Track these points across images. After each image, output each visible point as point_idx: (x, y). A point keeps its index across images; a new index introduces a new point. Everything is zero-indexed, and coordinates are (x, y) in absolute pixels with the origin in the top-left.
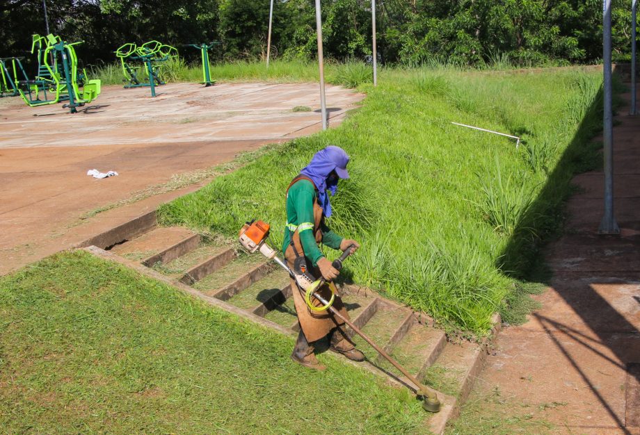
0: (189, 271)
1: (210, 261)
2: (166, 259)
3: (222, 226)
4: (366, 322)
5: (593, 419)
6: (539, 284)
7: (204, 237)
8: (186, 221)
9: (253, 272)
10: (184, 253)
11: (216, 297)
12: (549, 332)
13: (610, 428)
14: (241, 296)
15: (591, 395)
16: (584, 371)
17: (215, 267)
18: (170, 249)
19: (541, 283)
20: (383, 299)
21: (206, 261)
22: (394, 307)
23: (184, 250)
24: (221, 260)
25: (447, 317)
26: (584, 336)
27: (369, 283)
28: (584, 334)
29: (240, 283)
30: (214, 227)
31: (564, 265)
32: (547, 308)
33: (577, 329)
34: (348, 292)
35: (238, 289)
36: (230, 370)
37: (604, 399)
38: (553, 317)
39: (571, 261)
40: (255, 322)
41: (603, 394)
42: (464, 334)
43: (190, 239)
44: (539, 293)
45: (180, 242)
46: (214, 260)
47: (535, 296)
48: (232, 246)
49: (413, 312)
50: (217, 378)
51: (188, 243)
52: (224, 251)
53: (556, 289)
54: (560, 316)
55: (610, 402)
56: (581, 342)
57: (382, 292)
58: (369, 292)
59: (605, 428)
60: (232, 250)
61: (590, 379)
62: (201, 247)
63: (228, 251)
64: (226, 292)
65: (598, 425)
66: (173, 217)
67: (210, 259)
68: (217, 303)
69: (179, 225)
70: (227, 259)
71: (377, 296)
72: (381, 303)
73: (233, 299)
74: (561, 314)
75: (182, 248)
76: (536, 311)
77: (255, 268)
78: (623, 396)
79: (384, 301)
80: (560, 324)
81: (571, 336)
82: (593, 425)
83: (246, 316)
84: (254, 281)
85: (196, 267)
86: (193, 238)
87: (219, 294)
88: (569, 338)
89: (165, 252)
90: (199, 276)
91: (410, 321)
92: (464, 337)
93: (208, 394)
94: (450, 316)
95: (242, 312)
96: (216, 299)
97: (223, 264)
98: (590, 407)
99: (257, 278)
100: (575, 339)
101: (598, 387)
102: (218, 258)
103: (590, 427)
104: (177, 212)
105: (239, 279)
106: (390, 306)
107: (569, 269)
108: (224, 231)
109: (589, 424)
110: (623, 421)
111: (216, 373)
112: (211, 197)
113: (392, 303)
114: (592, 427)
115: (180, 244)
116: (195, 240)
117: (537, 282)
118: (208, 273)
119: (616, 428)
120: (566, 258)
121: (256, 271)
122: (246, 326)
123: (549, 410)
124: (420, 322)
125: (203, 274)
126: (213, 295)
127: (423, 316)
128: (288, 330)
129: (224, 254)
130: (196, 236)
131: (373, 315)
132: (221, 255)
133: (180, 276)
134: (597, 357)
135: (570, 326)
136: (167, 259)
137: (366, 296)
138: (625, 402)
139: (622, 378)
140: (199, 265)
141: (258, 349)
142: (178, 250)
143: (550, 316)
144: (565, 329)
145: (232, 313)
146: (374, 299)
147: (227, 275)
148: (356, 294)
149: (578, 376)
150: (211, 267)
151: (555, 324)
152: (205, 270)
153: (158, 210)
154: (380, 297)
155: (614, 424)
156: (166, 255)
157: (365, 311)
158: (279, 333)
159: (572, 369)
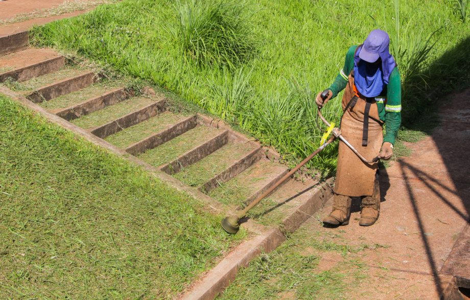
0: (39, 89)
1: (66, 82)
2: (22, 77)
3: (89, 51)
4: (211, 152)
5: (408, 264)
6: (419, 132)
7: (69, 60)
8: (57, 44)
9: (107, 95)
10: (45, 73)
11: (59, 115)
12: (405, 178)
13: (422, 273)
14: (88, 117)
15: (419, 242)
16: (423, 217)
17: (71, 88)
18: (29, 68)
19: (421, 131)
20: (234, 132)
21: (61, 82)
22: (244, 140)
23: (45, 70)
24: (80, 82)
25: (294, 154)
26: (440, 184)
27: (223, 115)
28: (442, 183)
29: (90, 105)
30: (81, 51)
31: (454, 116)
32: (416, 155)
33: (437, 178)
34: (201, 123)
35: (87, 110)
36: (46, 181)
37: (431, 246)
38: (417, 164)
39: (464, 112)
40: (90, 141)
41: (431, 242)
42: (309, 171)
43: (53, 61)
44: (414, 141)
45: (41, 62)
46: (70, 81)
47: (409, 144)
48: (93, 70)
49: (262, 147)
50: (30, 187)
51: (50, 64)
52: (84, 74)
53: (434, 139)
54: (426, 165)
55: (435, 250)
56: (434, 190)
57: (234, 124)
58: (222, 124)
59: (417, 273)
60: (92, 74)
61: (425, 226)
62: (64, 69)
63: (88, 75)
64: (72, 111)
65: (411, 269)
66: (45, 39)
67: (67, 79)
68: (58, 120)
69: (49, 47)
70: (87, 83)
71: (229, 128)
72: (232, 136)
73: (79, 119)
74: (428, 162)
75: (44, 68)
76: (403, 157)
77: (110, 92)
78: (452, 245)
79: (234, 134)
80: (421, 172)
81: (427, 185)
82: (405, 269)
83: (83, 135)
84: (108, 105)
85: (48, 86)
86: (57, 59)
87: (63, 112)
88: (424, 185)
89: (22, 70)
90: (52, 95)
91: (256, 155)
92: (309, 175)
93: (14, 201)
94: (298, 154)
95: (80, 131)
96: (57, 117)
97: (81, 87)
98: (411, 252)
99: (111, 102)
100: (430, 187)
101: (429, 234)
102: (76, 80)
103: (401, 271)
104: (49, 34)
105: (89, 100)
106: (240, 139)
107: (459, 119)
108: (90, 56)
109: (401, 268)
110: (439, 268)
111: (30, 183)
112: (87, 23)
113: (242, 136)
114: (404, 271)
115: (40, 64)
116: (59, 62)
117: (417, 130)
118: (63, 93)
119: (428, 274)
120: (461, 109)
121: (111, 95)
122: (79, 143)
123: (367, 251)
124: (267, 157)
125: (57, 94)
126: (55, 113)
127: (271, 151)
128: (121, 151)
129: (83, 77)
130: (60, 58)
131: (221, 146)
132: (80, 77)
133: (29, 92)
134: (444, 206)
135: (431, 174)
136: (24, 77)
137: (218, 127)
138: (451, 250)
139: (459, 227)
140: (52, 84)
141: (82, 165)
142: (37, 70)
143: (415, 164)
144: (424, 177)
145: (69, 130)
146: (225, 131)
147: (81, 97)
148: (209, 125)
149: (414, 222)
150: (67, 88)
151: (416, 171)
152: (60, 89)
153: (30, 32)
154: (230, 130)
155: (428, 270)
156: (23, 72)
157: (211, 142)
158: (111, 153)
159: (412, 215)
